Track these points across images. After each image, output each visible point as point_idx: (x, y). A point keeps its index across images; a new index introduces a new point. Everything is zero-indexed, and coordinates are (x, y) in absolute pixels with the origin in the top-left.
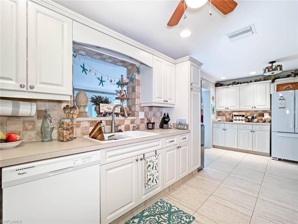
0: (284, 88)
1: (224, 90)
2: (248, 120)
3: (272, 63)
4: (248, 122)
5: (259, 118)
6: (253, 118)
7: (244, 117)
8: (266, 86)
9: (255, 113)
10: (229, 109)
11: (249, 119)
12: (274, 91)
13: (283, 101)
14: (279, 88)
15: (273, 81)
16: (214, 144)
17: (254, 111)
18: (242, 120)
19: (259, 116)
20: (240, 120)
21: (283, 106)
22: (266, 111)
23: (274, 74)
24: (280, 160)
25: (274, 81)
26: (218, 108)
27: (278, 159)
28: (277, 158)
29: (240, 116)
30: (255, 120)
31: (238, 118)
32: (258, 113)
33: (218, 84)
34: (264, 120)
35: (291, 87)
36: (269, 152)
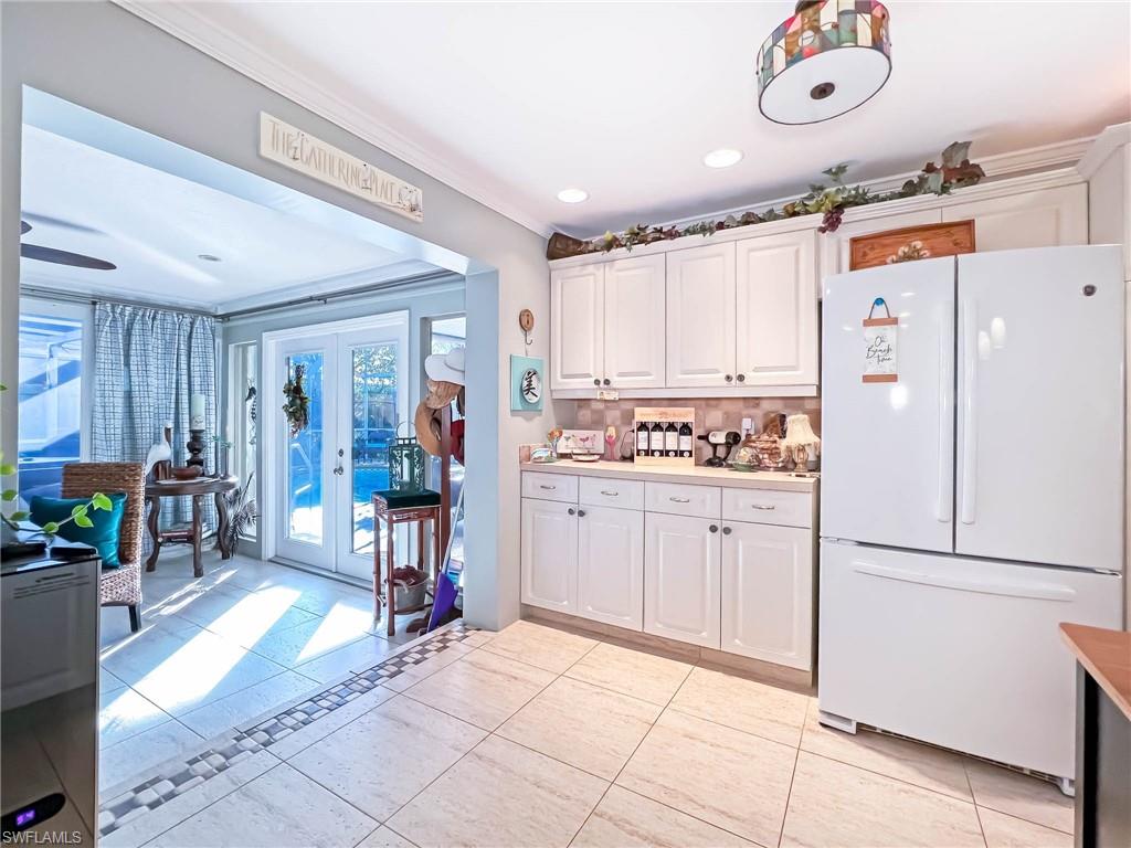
0: (889, 261)
1: (592, 278)
2: (709, 456)
4: (710, 463)
5: (765, 440)
6: (734, 439)
7: (690, 433)
8: (797, 251)
9: (745, 412)
10: (613, 385)
11: (715, 446)
13: (889, 332)
14: (864, 253)
15: (833, 222)
16: (530, 598)
17: (739, 403)
18: (682, 454)
19: (765, 429)
20: (667, 453)
21: (888, 367)
22: (796, 402)
24: (864, 731)
25: (839, 221)
26: (560, 380)
27: (852, 729)
28: (848, 720)
29: (671, 427)
30: (743, 454)
31: (657, 440)
32: (759, 414)
33: (562, 245)
34: (783, 455)
35: (927, 252)
36: (807, 666)
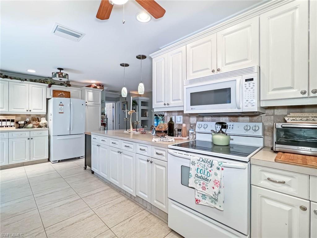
0: (59, 94)
2: (19, 126)
3: (61, 69)
4: (19, 128)
5: (34, 123)
6: (26, 123)
7: (14, 122)
8: (43, 89)
11: (20, 124)
12: (50, 95)
13: (62, 107)
14: (56, 94)
15: (50, 86)
17: (26, 116)
18: (12, 126)
19: (33, 120)
20: (7, 126)
21: (62, 111)
22: (41, 116)
23: (61, 80)
24: (59, 161)
28: (56, 161)
29: (8, 120)
30: (31, 125)
31: (4, 123)
32: (30, 117)
35: (64, 95)
